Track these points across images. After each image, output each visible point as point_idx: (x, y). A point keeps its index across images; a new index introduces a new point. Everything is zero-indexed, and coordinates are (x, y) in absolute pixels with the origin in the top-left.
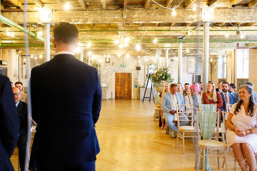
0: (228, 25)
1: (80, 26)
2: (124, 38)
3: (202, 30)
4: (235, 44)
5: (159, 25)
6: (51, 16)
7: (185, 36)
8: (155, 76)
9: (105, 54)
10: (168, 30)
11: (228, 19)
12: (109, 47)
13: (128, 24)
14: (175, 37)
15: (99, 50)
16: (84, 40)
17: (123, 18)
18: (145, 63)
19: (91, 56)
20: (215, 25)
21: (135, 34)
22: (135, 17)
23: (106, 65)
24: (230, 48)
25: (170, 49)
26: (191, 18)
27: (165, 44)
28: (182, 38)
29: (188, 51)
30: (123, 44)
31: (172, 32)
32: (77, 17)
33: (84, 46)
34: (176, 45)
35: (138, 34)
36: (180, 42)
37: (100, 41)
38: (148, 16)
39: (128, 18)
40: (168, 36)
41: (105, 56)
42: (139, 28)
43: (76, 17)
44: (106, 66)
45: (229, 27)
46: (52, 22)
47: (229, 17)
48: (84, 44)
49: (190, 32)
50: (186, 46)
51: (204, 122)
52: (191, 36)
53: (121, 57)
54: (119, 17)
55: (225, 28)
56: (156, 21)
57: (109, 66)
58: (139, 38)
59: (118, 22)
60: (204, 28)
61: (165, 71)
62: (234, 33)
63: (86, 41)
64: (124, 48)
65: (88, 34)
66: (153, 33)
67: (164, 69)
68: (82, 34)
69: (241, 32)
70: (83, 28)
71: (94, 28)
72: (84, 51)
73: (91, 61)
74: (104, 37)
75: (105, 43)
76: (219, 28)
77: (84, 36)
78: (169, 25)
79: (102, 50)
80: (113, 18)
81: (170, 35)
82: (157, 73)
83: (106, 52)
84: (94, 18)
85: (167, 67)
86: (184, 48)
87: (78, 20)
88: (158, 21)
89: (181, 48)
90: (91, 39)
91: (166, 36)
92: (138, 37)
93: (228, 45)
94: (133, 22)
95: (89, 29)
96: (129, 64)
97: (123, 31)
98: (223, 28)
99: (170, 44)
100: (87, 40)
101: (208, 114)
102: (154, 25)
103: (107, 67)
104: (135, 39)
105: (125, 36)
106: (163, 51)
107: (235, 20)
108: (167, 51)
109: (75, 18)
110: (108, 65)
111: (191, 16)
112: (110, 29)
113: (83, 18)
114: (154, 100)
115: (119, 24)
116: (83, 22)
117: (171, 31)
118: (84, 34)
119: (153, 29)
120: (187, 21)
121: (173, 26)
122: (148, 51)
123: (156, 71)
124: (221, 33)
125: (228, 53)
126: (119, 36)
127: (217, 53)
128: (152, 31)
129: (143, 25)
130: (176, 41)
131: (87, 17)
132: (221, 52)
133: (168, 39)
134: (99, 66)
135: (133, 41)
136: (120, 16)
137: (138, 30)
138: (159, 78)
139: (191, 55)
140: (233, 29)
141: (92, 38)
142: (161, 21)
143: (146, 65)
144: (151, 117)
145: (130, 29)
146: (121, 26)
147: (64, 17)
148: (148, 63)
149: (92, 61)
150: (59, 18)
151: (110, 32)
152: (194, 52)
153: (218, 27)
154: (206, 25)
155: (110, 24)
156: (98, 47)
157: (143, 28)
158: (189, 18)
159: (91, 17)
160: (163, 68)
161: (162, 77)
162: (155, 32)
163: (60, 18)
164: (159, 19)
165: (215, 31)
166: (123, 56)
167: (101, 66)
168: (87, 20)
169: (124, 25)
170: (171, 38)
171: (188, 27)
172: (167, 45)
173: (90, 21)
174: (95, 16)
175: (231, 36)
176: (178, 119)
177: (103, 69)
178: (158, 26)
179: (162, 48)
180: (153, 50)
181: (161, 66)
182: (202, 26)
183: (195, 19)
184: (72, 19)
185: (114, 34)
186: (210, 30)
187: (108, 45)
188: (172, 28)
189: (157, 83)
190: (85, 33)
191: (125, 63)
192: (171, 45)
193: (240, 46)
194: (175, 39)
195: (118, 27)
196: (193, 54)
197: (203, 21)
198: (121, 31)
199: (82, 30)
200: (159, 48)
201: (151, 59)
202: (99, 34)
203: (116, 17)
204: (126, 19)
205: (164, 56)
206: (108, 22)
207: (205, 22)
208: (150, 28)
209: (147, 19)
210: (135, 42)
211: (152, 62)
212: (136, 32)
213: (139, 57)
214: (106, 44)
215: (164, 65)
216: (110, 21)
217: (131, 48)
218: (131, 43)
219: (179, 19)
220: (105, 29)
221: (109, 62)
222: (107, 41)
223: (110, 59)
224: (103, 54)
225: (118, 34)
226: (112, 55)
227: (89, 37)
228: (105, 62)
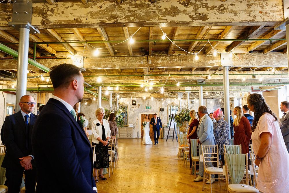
0: (247, 69)
1: (109, 72)
2: (149, 82)
3: (223, 75)
4: (250, 87)
5: (182, 70)
6: (82, 62)
7: (205, 80)
8: (178, 117)
9: (131, 97)
10: (190, 75)
11: (246, 64)
12: (135, 91)
13: (153, 69)
14: (196, 81)
15: (127, 94)
16: (113, 84)
17: (148, 63)
18: (168, 105)
19: (119, 99)
20: (233, 69)
21: (159, 78)
22: (159, 62)
23: (133, 107)
24: (245, 91)
25: (191, 92)
26: (211, 63)
27: (186, 87)
28: (202, 82)
29: (207, 94)
30: (148, 88)
31: (193, 76)
32: (106, 62)
33: (113, 89)
34: (196, 88)
35: (162, 79)
36: (200, 85)
37: (127, 85)
38: (172, 61)
39: (153, 63)
40: (189, 80)
41: (131, 99)
42: (163, 73)
43: (105, 63)
44: (133, 108)
45: (245, 72)
46: (83, 68)
47: (247, 62)
48: (112, 88)
49: (211, 76)
50: (205, 90)
51: (232, 165)
52: (211, 80)
53: (146, 99)
54: (145, 63)
55: (242, 73)
56: (179, 66)
57: (135, 108)
58: (163, 82)
59: (143, 67)
60: (224, 73)
61: (188, 112)
62: (251, 77)
64: (149, 91)
65: (116, 78)
67: (187, 111)
68: (111, 78)
69: (256, 76)
70: (112, 73)
71: (122, 73)
72: (112, 94)
73: (119, 104)
74: (131, 82)
75: (132, 86)
76: (236, 73)
77: (112, 81)
78: (190, 69)
79: (129, 94)
80: (139, 63)
81: (191, 79)
82: (180, 114)
83: (133, 95)
84: (122, 63)
85: (189, 108)
86: (204, 91)
87: (107, 65)
88: (180, 66)
89: (202, 92)
90: (119, 83)
91: (188, 80)
92: (161, 81)
93: (243, 88)
94: (158, 67)
95: (118, 74)
96: (153, 106)
97: (148, 75)
98: (240, 73)
99: (190, 87)
100: (116, 84)
101: (236, 156)
102: (176, 70)
103: (133, 109)
104: (159, 83)
105: (150, 80)
106: (184, 94)
107: (253, 64)
108: (188, 94)
109: (104, 64)
110: (134, 107)
111: (211, 62)
112: (136, 74)
113: (111, 64)
114: (177, 139)
115: (145, 69)
116: (111, 67)
117: (193, 75)
118: (112, 78)
119: (176, 74)
120: (208, 66)
121: (194, 71)
122: (171, 94)
123: (179, 113)
124: (238, 77)
125: (243, 96)
126: (145, 80)
127: (233, 95)
128: (175, 76)
129: (167, 70)
130: (197, 84)
131: (115, 63)
132: (237, 95)
133: (189, 83)
134: (127, 108)
135: (157, 85)
136: (146, 62)
137: (162, 75)
138: (182, 119)
139: (209, 97)
140: (249, 73)
141: (120, 82)
142: (184, 65)
143: (169, 106)
144: (175, 156)
145: (155, 74)
146: (147, 71)
147: (94, 63)
148: (171, 105)
149: (120, 103)
150: (89, 64)
151: (137, 76)
152: (212, 94)
153: (235, 72)
154: (225, 69)
155: (136, 69)
156: (126, 91)
157: (167, 73)
158: (209, 63)
159: (119, 62)
160: (185, 110)
161: (185, 118)
162: (178, 76)
163: (91, 64)
164: (182, 64)
165: (233, 75)
166: (148, 98)
167: (128, 107)
168: (116, 66)
169: (149, 69)
170: (192, 82)
171: (208, 72)
172: (188, 89)
173: (118, 66)
174: (123, 62)
175: (247, 80)
176: (204, 160)
177: (130, 111)
178: (180, 71)
179: (183, 91)
180: (175, 93)
181: (183, 107)
182: (220, 71)
183: (215, 64)
184: (101, 65)
185: (140, 78)
186: (229, 75)
187: (134, 89)
188: (193, 73)
189: (180, 124)
190: (114, 77)
191: (150, 105)
192: (192, 88)
193: (254, 89)
194: (196, 83)
195: (143, 72)
196: (212, 96)
197: (223, 66)
199: (111, 75)
200: (181, 91)
202: (126, 79)
203: (142, 63)
204: (151, 64)
205: (186, 99)
206: (134, 68)
207: (225, 67)
208: (173, 73)
209: (171, 64)
210: (159, 85)
211: (174, 104)
212: (160, 76)
213: (162, 99)
215: (186, 106)
216: (137, 66)
217: (155, 91)
218: (155, 87)
219: (200, 64)
220: (132, 74)
221: (135, 104)
222: (134, 85)
223: (136, 102)
224: (130, 97)
225: (143, 79)
226: (138, 98)
227: (117, 81)
228: (132, 104)
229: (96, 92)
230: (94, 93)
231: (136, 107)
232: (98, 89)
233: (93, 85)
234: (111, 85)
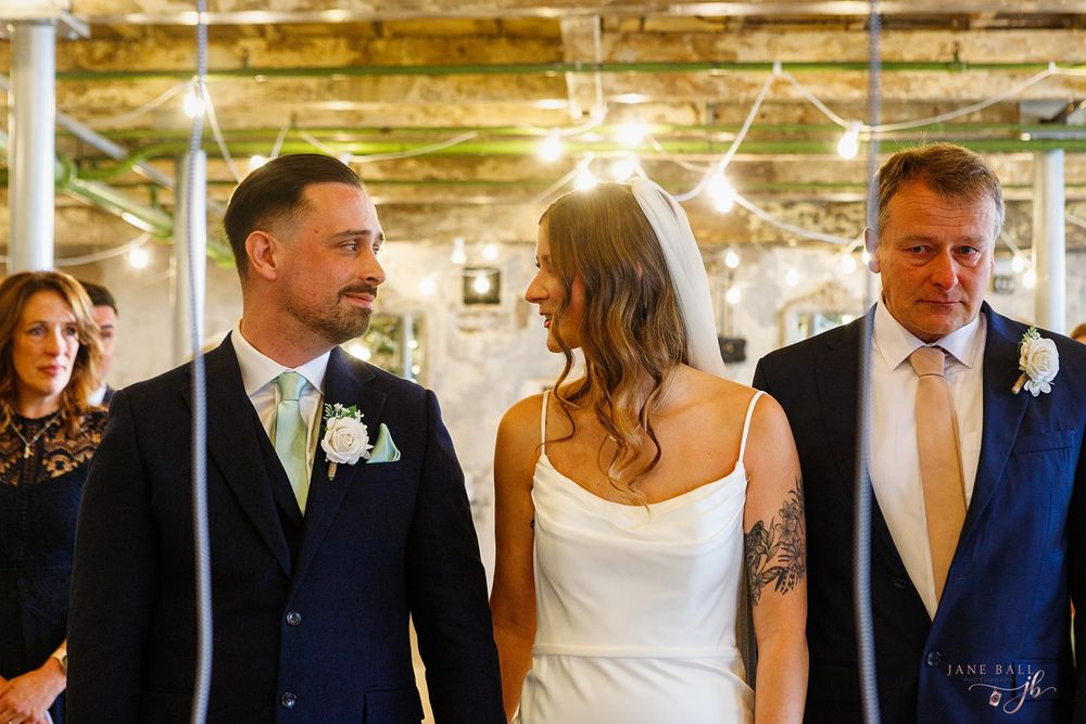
2: (609, 119)
7: (1076, 104)
10: (946, 66)
13: (642, 19)
14: (1008, 113)
15: (417, 208)
16: (304, 135)
18: (780, 305)
21: (696, 87)
23: (471, 322)
28: (1058, 120)
30: (606, 162)
35: (716, 93)
36: (1046, 146)
37: (423, 141)
41: (457, 253)
44: (470, 331)
46: (70, 14)
57: (490, 336)
58: (731, 115)
59: (561, 7)
63: (321, 140)
65: (329, 90)
66: (830, 81)
68: (286, 91)
74: (459, 115)
75: (466, 154)
77: (299, 107)
79: (438, 209)
81: (965, 95)
83: (471, 221)
90: (355, 126)
91: (935, 107)
92: (716, 112)
95: (343, 60)
97: (602, 67)
100: (325, 134)
103: (475, 342)
104: (697, 126)
105: (620, 106)
110: (484, 322)
112: (500, 50)
115: (575, 25)
116: (299, 10)
117: (970, 66)
118: (300, 90)
119: (836, 51)
121: (989, 28)
122: (805, 210)
126: (573, 107)
128: (828, 72)
130: (1014, 137)
133: (948, 125)
134: (416, 331)
135: (682, 139)
137: (717, 64)
141: (361, 120)
143: (792, 319)
145: (657, 52)
146: (589, 35)
148: (808, 307)
155: (499, 21)
156: (409, 189)
157: (757, 48)
167: (431, 325)
169: (613, 21)
170: (977, 118)
177: (442, 356)
180: (843, 205)
185: (533, 89)
187: (484, 172)
188: (975, 46)
190: (311, 82)
194: (1009, 127)
198: (589, 68)
199: (289, 58)
201: (827, 277)
202: (414, 94)
206: (487, 13)
208: (807, 42)
210: (697, 146)
211: (838, 296)
212: (702, 76)
213: (732, 258)
214: (471, 161)
218: (665, 157)
221: (493, 299)
222: (480, 140)
223: (496, 278)
224: (444, 238)
225: (560, 90)
226: (514, 243)
227: (339, 113)
228: (457, 294)
229: (153, 197)
230: (136, 215)
231: (500, 320)
232: (178, 172)
233: (132, 144)
234: (287, 140)
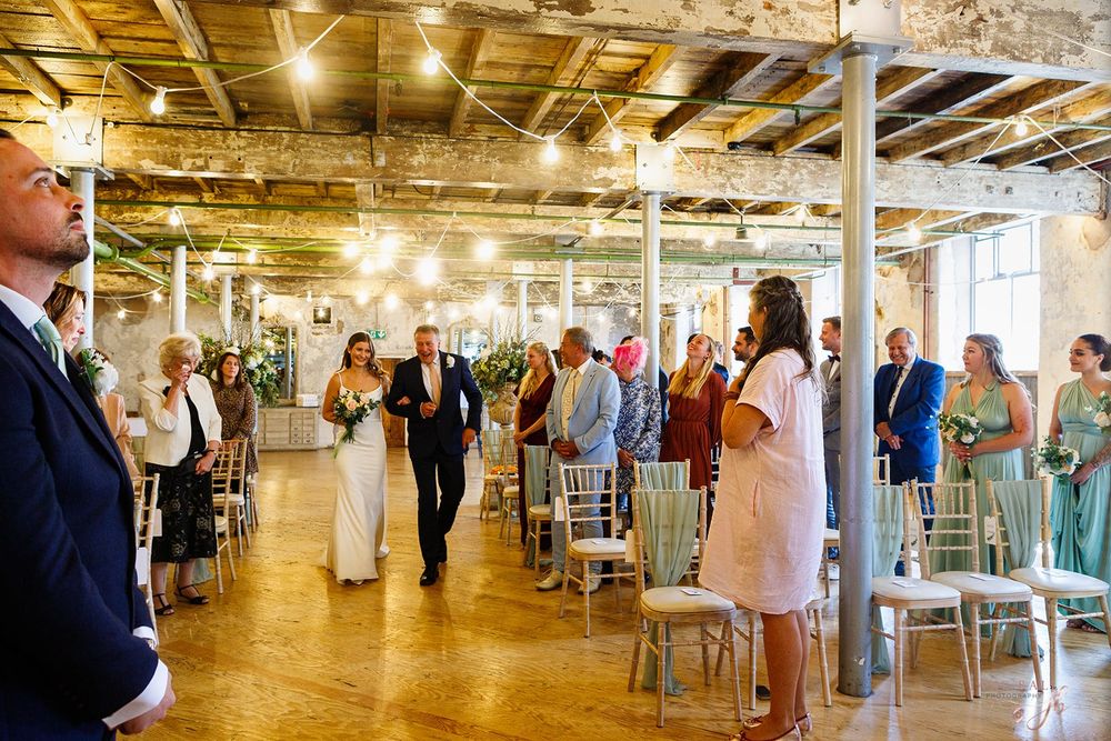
0: (720, 207)
1: (216, 189)
2: (377, 238)
3: (640, 221)
4: (728, 269)
5: (500, 197)
6: (97, 144)
7: (580, 238)
8: (484, 368)
9: (309, 293)
10: (529, 216)
11: (715, 187)
12: (326, 270)
13: (393, 190)
14: (550, 241)
15: (292, 279)
16: (235, 240)
17: (373, 165)
18: (449, 325)
19: (261, 301)
20: (676, 204)
21: (417, 224)
22: (415, 163)
23: (317, 331)
24: (713, 281)
25: (532, 279)
26: (604, 179)
27: (515, 263)
28: (571, 245)
29: (588, 287)
30: (376, 259)
31: (541, 221)
32: (202, 150)
33: (234, 262)
34: (552, 267)
35: (426, 226)
36: (565, 257)
37: (293, 245)
38: (462, 162)
39: (391, 164)
40: (526, 236)
41: (309, 299)
42: (431, 205)
43: (197, 151)
44: (317, 334)
45: (715, 214)
46: (102, 165)
47: (720, 180)
48: (233, 255)
49: (598, 226)
50: (582, 273)
51: (657, 527)
52: (601, 240)
53: (369, 305)
54: (360, 162)
55: (704, 218)
56: (490, 180)
57: (326, 336)
58: (432, 238)
59: (354, 177)
60: (645, 215)
61: (519, 351)
62: (731, 235)
63: (242, 242)
64: (380, 276)
65: (246, 217)
66: (477, 223)
67: (515, 346)
68: (224, 216)
69: (749, 232)
70: (230, 197)
71: (270, 198)
72: (233, 279)
73: (262, 318)
74: (309, 233)
75: (312, 252)
76: (684, 216)
77: (231, 226)
78: (531, 197)
79: (302, 279)
80: (336, 162)
81: (534, 232)
82: (490, 358)
83: (317, 285)
84: (270, 158)
85: (524, 337)
86: (576, 279)
87: (206, 162)
88: (495, 181)
89: (570, 279)
90: (259, 237)
91: (521, 236)
92: (425, 236)
93: (707, 273)
94: (410, 182)
95: (252, 201)
96: (396, 329)
97: (375, 211)
98: (696, 218)
99: (531, 264)
100: (245, 239)
101: (671, 496)
102: (480, 195)
103: (319, 339)
104: (417, 242)
105: (383, 231)
106: (510, 285)
107: (738, 190)
108: (523, 289)
109: (194, 156)
110: (323, 330)
111: (602, 172)
112: (328, 203)
113: (225, 157)
114: (480, 449)
115: (362, 187)
116: (225, 172)
117: (539, 217)
118: (230, 217)
119: (479, 210)
120: (591, 186)
121: (545, 204)
122: (461, 285)
123: (486, 353)
124: (691, 233)
125: (706, 299)
126: (362, 231)
127: (674, 296)
128: (476, 218)
129: (445, 194)
130: (553, 252)
131: (242, 153)
132: (686, 295)
133: (525, 246)
134: (294, 334)
135: (410, 248)
136: (364, 157)
137: (427, 212)
138: (499, 376)
139: (596, 302)
140: (725, 221)
141: (262, 233)
142: (507, 180)
143: (453, 332)
144: (470, 508)
145: (399, 206)
146: (369, 194)
147: (150, 148)
148: (460, 326)
149: (266, 318)
150: (129, 154)
151: (330, 213)
152: (607, 291)
153: (681, 214)
154: (649, 202)
155: (327, 185)
156: (288, 269)
157: (445, 205)
158: (596, 177)
159: (255, 154)
160: (510, 342)
161: (508, 371)
162: (486, 221)
163: (135, 151)
164: (499, 173)
165: (676, 223)
166: (376, 300)
167: (299, 333)
168: (243, 165)
169: (380, 192)
170: (536, 243)
171: (591, 210)
172: (524, 269)
173: (254, 169)
174: (273, 154)
175: (719, 243)
176: (566, 517)
177: (305, 345)
178: (494, 201)
179: (505, 277)
180: (476, 283)
181: (503, 335)
182: (634, 206)
183: (615, 181)
184: (181, 158)
185: (343, 222)
186: (662, 222)
187: (322, 263)
188: (540, 210)
189: (491, 392)
190: (236, 212)
191: (382, 324)
192: (537, 268)
193: (742, 276)
194: (551, 248)
195: (355, 199)
196: (604, 298)
197: (641, 189)
198: (368, 211)
199: (225, 201)
200: (496, 277)
201: (468, 314)
202: (287, 221)
203: (350, 161)
204: (384, 168)
205: (513, 304)
206: (320, 178)
207: (648, 193)
208: (467, 206)
209: (459, 173)
210: (417, 252)
211: (472, 322)
212: (420, 218)
214: (315, 256)
215: (514, 331)
216: (329, 172)
217: (399, 275)
218: (402, 257)
219: (565, 179)
220: (309, 202)
221: (327, 321)
222: (319, 245)
223: (329, 311)
224: (304, 295)
225: (356, 223)
226: (336, 297)
227: (251, 230)
228: (312, 319)
229: (164, 270)
230: (155, 275)
231: (330, 330)
232: (173, 256)
233: (149, 241)
234: (224, 242)
